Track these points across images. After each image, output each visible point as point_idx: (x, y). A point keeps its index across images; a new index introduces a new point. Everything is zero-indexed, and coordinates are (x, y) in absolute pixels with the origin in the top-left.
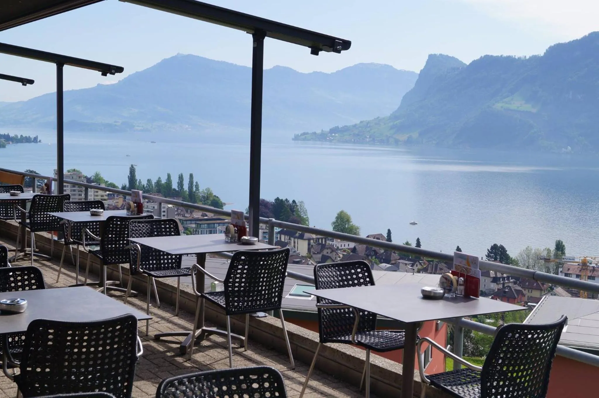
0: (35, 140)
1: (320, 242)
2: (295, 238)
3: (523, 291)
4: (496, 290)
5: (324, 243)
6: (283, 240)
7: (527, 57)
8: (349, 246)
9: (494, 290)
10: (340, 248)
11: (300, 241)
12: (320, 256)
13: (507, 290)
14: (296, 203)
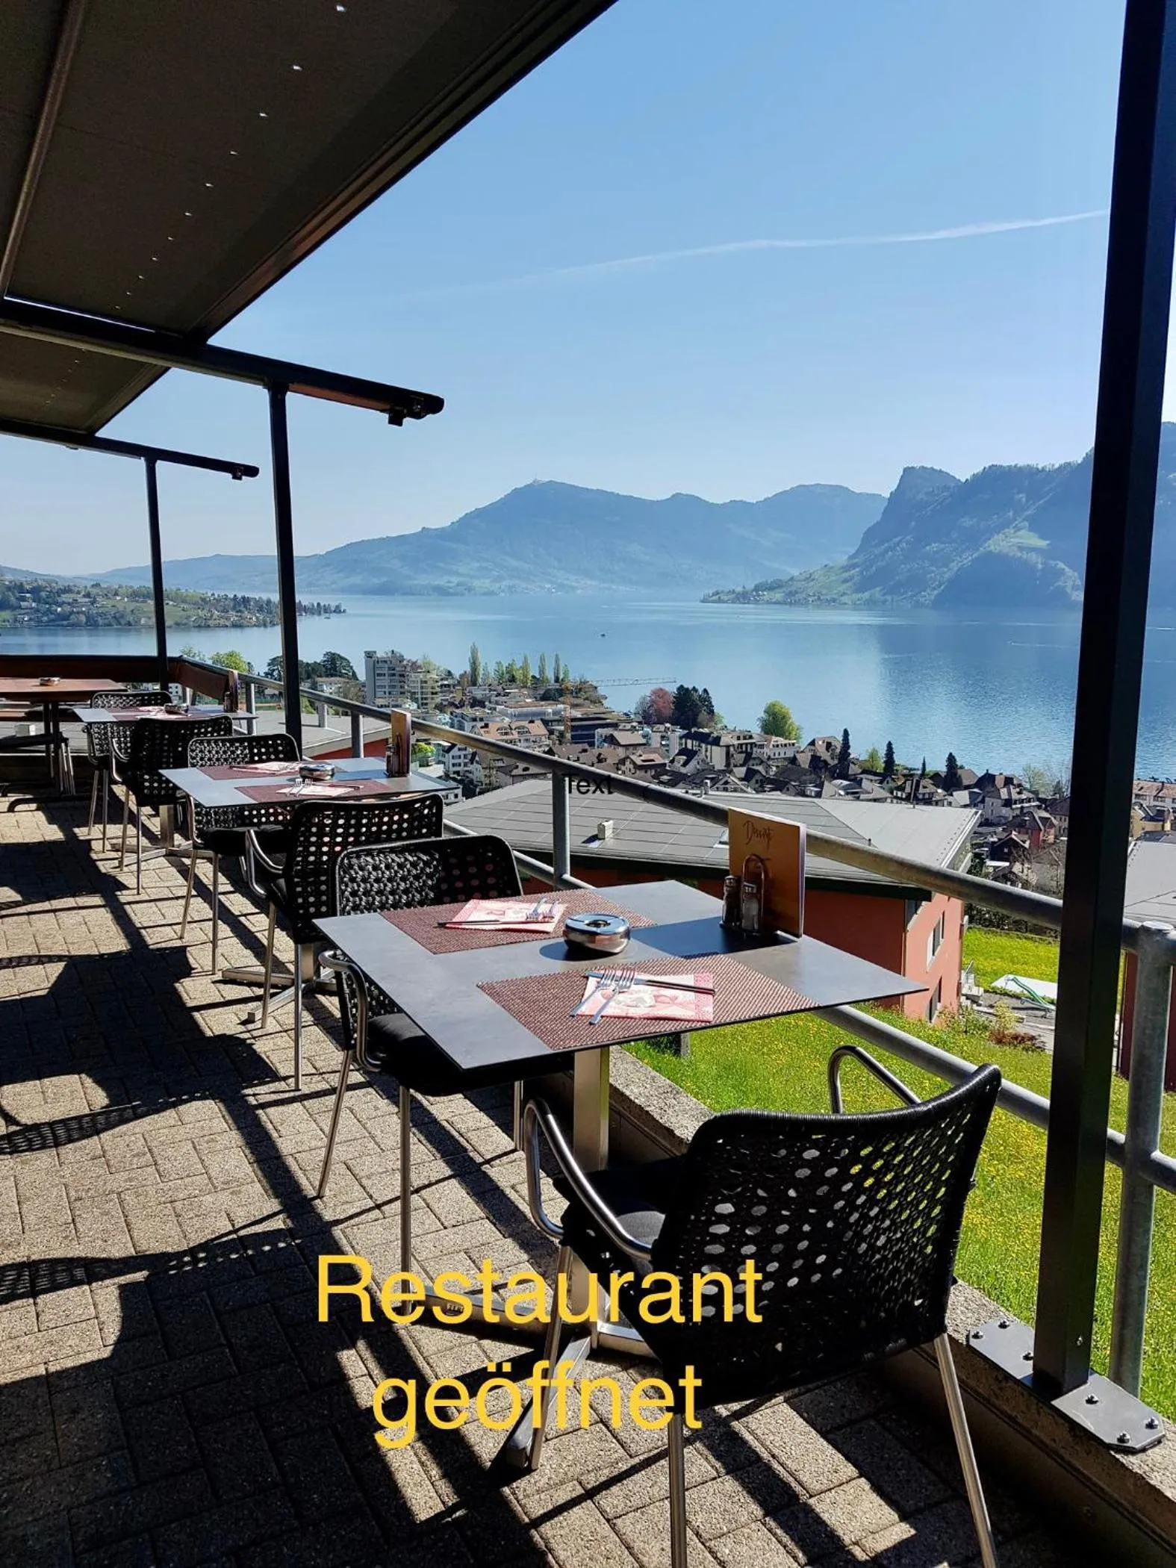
0: (338, 610)
1: (744, 749)
2: (707, 743)
3: (1053, 819)
4: (1011, 818)
5: (749, 750)
6: (689, 746)
7: (1057, 466)
8: (785, 753)
9: (1006, 818)
10: (772, 757)
11: (714, 748)
12: (744, 769)
13: (1027, 818)
14: (708, 694)
